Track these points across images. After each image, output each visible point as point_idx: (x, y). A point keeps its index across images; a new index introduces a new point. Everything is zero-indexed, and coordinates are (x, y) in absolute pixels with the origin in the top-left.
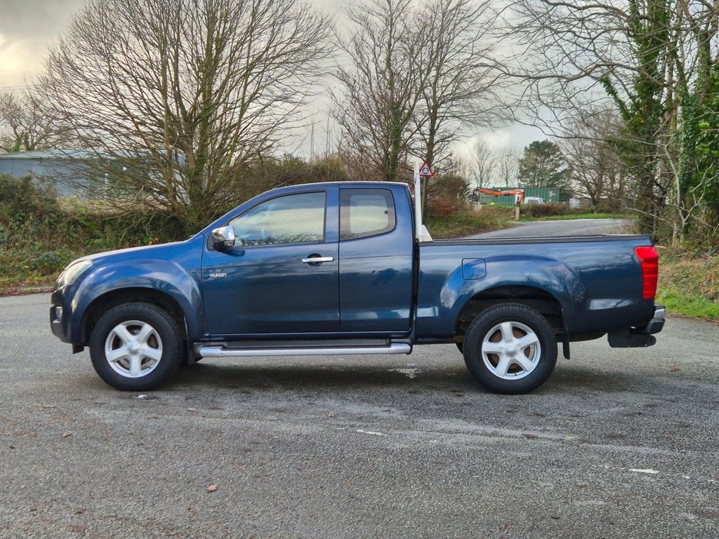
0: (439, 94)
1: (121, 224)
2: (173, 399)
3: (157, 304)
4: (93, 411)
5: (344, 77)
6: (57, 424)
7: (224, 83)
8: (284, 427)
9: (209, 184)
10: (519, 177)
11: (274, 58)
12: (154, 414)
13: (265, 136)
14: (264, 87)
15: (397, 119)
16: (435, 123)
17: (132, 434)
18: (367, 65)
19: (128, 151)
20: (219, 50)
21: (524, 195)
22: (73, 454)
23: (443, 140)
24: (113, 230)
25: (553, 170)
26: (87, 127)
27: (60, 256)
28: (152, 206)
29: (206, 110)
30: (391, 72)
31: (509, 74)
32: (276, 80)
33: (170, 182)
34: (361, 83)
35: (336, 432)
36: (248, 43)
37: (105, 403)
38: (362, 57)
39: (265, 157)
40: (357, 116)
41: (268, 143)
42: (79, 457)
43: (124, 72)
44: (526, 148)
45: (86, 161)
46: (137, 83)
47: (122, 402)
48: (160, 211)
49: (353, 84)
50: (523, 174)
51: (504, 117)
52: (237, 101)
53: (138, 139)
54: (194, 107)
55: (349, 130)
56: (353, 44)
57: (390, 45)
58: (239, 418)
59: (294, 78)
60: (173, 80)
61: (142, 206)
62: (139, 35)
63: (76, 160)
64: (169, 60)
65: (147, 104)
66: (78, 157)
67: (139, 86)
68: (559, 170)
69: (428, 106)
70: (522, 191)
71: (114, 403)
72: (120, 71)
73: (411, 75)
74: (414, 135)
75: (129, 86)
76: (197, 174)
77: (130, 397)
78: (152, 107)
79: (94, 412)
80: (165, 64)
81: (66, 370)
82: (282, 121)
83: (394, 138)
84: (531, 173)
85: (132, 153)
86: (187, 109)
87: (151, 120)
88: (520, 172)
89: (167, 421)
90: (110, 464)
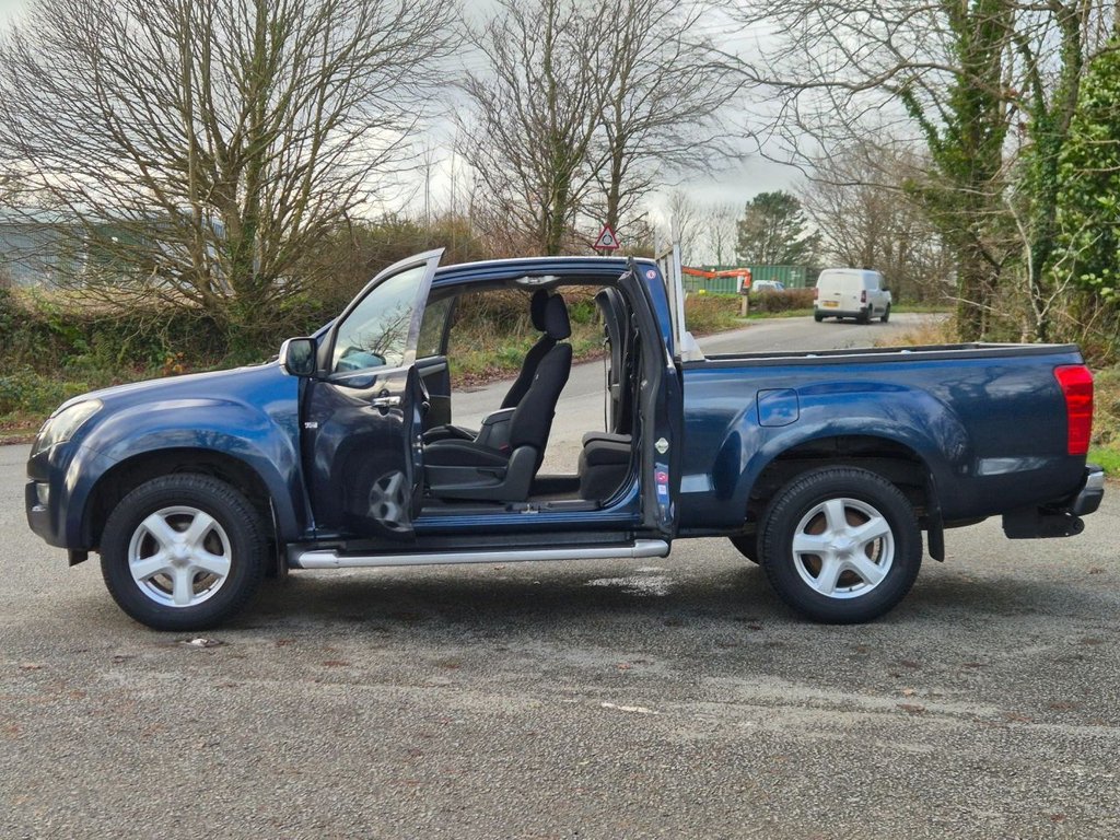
0: (625, 117)
1: (120, 330)
2: (255, 646)
3: (218, 476)
4: (113, 674)
5: (476, 89)
6: (51, 703)
7: (287, 98)
8: (468, 700)
9: (263, 264)
10: (737, 250)
11: (367, 57)
12: (226, 679)
13: (354, 184)
14: (350, 104)
15: (562, 158)
16: (619, 165)
17: (193, 721)
18: (513, 69)
19: (128, 209)
20: (278, 44)
21: (751, 277)
22: (92, 768)
23: (631, 191)
24: (107, 339)
25: (790, 238)
26: (61, 170)
27: (20, 384)
28: (171, 301)
29: (256, 141)
30: (552, 80)
31: (759, 80)
32: (370, 92)
33: (199, 260)
34: (504, 99)
35: (565, 708)
36: (324, 32)
37: (133, 657)
38: (504, 57)
39: (355, 219)
40: (497, 153)
41: (360, 196)
42: (103, 775)
43: (119, 80)
44: (748, 203)
45: (58, 227)
46: (143, 97)
47: (164, 652)
48: (185, 308)
49: (489, 99)
50: (744, 244)
51: (729, 153)
52: (307, 128)
53: (145, 190)
54: (238, 139)
55: (485, 174)
56: (489, 35)
57: (549, 38)
58: (382, 683)
59: (399, 90)
60: (202, 92)
61: (155, 300)
62: (143, 17)
63: (45, 225)
64: (194, 59)
65: (158, 131)
66: (46, 221)
67: (146, 103)
68: (800, 237)
69: (609, 135)
70: (749, 270)
71: (151, 656)
72: (111, 77)
73: (583, 87)
74: (589, 183)
75: (128, 102)
76: (244, 246)
77: (177, 644)
78: (168, 138)
79: (116, 676)
80: (188, 66)
81: (52, 592)
82: (382, 159)
83: (558, 189)
84: (757, 243)
85: (135, 213)
86: (225, 140)
87: (166, 159)
88: (740, 240)
89: (254, 692)
90: (164, 790)
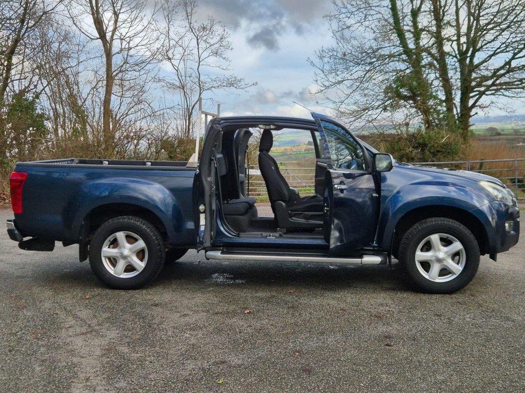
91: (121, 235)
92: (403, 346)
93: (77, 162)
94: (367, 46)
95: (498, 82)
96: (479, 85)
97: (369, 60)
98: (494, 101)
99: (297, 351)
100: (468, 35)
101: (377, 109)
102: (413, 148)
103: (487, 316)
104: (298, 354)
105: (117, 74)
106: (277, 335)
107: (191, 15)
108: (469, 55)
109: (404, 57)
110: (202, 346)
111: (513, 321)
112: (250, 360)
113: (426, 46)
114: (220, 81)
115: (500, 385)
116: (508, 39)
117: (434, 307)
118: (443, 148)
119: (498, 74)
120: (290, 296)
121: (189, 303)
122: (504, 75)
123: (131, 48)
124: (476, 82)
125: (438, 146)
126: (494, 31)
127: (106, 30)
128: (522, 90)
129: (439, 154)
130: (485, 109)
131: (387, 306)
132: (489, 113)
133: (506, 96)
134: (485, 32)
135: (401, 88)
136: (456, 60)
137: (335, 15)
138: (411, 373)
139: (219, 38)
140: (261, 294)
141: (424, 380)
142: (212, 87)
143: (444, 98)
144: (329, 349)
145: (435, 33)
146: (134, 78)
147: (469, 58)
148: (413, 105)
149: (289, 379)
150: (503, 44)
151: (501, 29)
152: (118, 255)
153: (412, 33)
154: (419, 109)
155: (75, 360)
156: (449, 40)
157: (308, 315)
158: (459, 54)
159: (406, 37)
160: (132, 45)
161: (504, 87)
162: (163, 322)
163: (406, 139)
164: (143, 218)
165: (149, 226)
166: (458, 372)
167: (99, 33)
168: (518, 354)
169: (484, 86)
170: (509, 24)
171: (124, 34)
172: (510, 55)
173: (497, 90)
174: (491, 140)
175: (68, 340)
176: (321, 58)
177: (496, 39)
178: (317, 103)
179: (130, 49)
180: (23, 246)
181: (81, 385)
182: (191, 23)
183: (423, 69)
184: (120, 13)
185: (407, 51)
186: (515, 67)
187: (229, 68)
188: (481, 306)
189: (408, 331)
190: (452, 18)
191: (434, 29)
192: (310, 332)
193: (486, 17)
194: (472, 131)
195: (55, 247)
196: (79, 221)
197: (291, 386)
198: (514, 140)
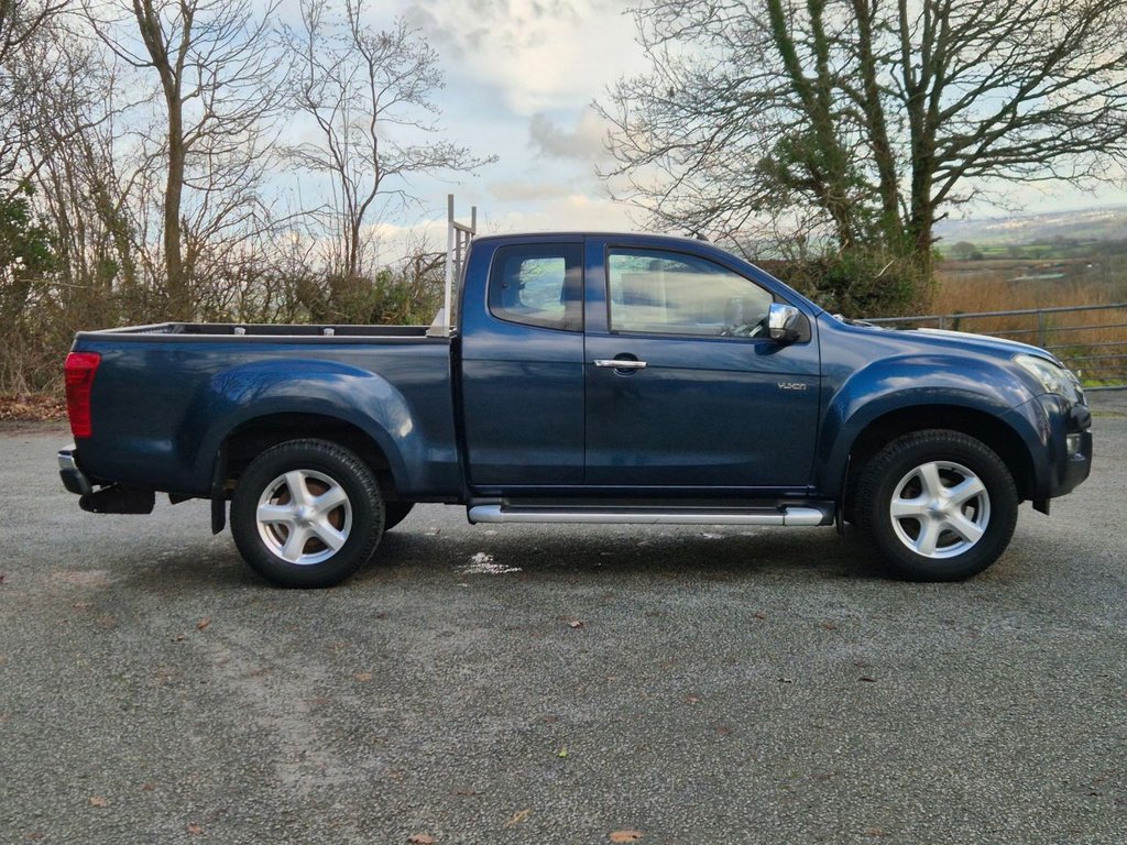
91: (296, 479)
92: (895, 680)
93: (181, 329)
94: (716, 75)
95: (989, 148)
96: (950, 155)
97: (720, 105)
98: (979, 187)
99: (691, 695)
100: (925, 49)
101: (740, 207)
102: (819, 289)
103: (1043, 620)
104: (695, 700)
105: (192, 141)
106: (644, 665)
107: (358, 14)
108: (929, 91)
109: (794, 97)
110: (502, 690)
111: (1096, 629)
112: (605, 713)
113: (841, 74)
114: (418, 153)
115: (1100, 746)
116: (1009, 58)
117: (935, 606)
118: (880, 288)
119: (987, 131)
120: (644, 594)
121: (445, 611)
122: (1001, 133)
123: (221, 84)
124: (946, 148)
125: (871, 285)
126: (980, 41)
127: (167, 47)
128: (1037, 164)
129: (873, 301)
130: (962, 205)
131: (842, 607)
132: (971, 213)
133: (1005, 177)
134: (961, 43)
135: (791, 162)
136: (903, 103)
137: (647, 10)
138: (924, 728)
139: (415, 62)
140: (582, 591)
141: (953, 739)
142: (400, 168)
143: (877, 183)
144: (754, 689)
145: (858, 45)
146: (229, 148)
147: (928, 98)
148: (815, 199)
149: (693, 745)
150: (999, 68)
151: (993, 37)
152: (291, 518)
153: (809, 45)
154: (829, 206)
155: (262, 722)
156: (885, 60)
157: (691, 627)
158: (906, 90)
159: (798, 55)
160: (221, 77)
161: (1001, 158)
162: (407, 648)
163: (805, 271)
164: (340, 442)
165: (353, 458)
166: (1013, 723)
167: (153, 54)
168: (1120, 688)
169: (962, 157)
170: (1009, 25)
171: (204, 55)
172: (1014, 92)
173: (988, 165)
174: (963, 270)
175: (232, 686)
176: (621, 99)
177: (984, 58)
178: (613, 198)
179: (217, 86)
180: (87, 504)
181: (293, 766)
182: (357, 32)
183: (836, 123)
184: (195, 9)
185: (800, 85)
186: (1023, 118)
187: (436, 126)
188: (1029, 604)
189: (897, 652)
190: (890, 13)
191: (856, 37)
192: (705, 658)
193: (962, 11)
194: (936, 252)
195: (155, 506)
196: (212, 448)
197: (703, 756)
198: (1010, 269)
